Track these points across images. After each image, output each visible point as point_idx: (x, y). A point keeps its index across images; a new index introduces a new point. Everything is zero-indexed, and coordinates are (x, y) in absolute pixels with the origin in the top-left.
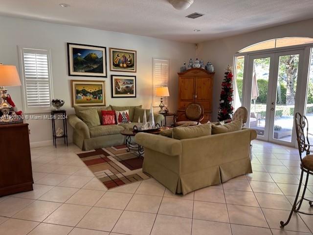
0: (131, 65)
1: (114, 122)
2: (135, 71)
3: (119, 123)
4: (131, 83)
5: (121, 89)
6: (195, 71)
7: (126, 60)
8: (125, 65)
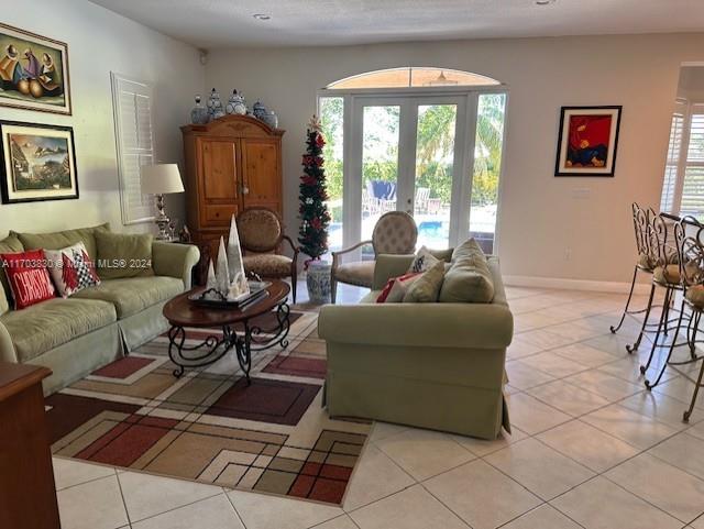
0: (54, 89)
1: (51, 289)
2: (66, 109)
3: (70, 292)
4: (61, 151)
5: (31, 172)
6: (236, 123)
7: (38, 71)
8: (36, 88)
